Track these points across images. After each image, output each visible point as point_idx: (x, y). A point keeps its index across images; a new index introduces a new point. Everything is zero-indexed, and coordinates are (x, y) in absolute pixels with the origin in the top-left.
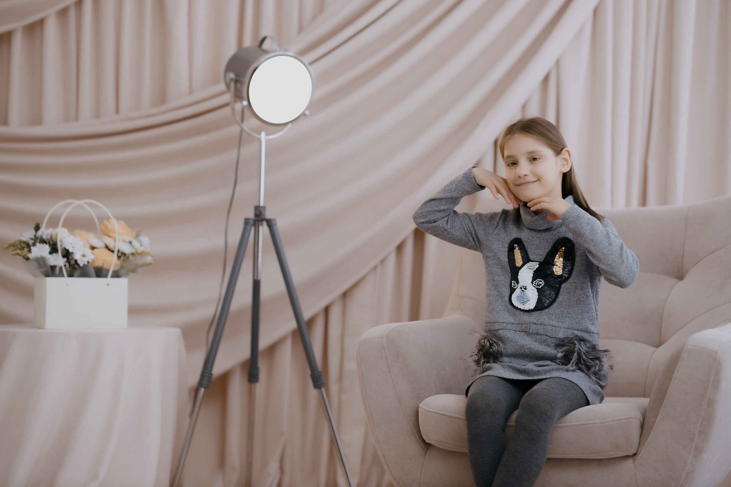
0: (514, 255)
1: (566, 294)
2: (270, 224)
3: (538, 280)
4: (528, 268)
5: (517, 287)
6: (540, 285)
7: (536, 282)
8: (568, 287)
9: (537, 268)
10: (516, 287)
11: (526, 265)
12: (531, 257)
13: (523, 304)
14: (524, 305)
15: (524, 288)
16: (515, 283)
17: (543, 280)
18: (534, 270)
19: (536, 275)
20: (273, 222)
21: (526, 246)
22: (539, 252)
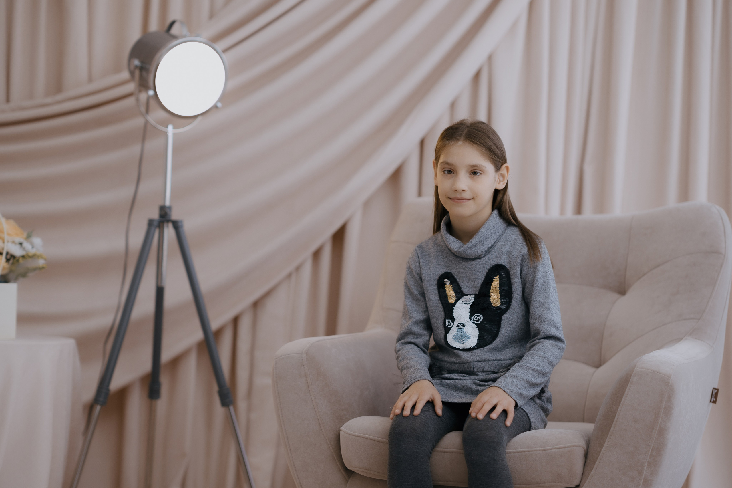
0: (445, 291)
1: (508, 326)
2: (177, 226)
3: (476, 315)
4: (463, 303)
5: (453, 326)
6: (479, 320)
7: (474, 317)
8: (509, 318)
9: (473, 302)
10: (451, 325)
11: (460, 300)
12: (465, 291)
13: (462, 342)
14: (463, 344)
15: (462, 326)
16: (450, 321)
17: (481, 314)
18: (470, 304)
19: (474, 310)
20: (180, 224)
21: (458, 280)
22: (472, 284)
